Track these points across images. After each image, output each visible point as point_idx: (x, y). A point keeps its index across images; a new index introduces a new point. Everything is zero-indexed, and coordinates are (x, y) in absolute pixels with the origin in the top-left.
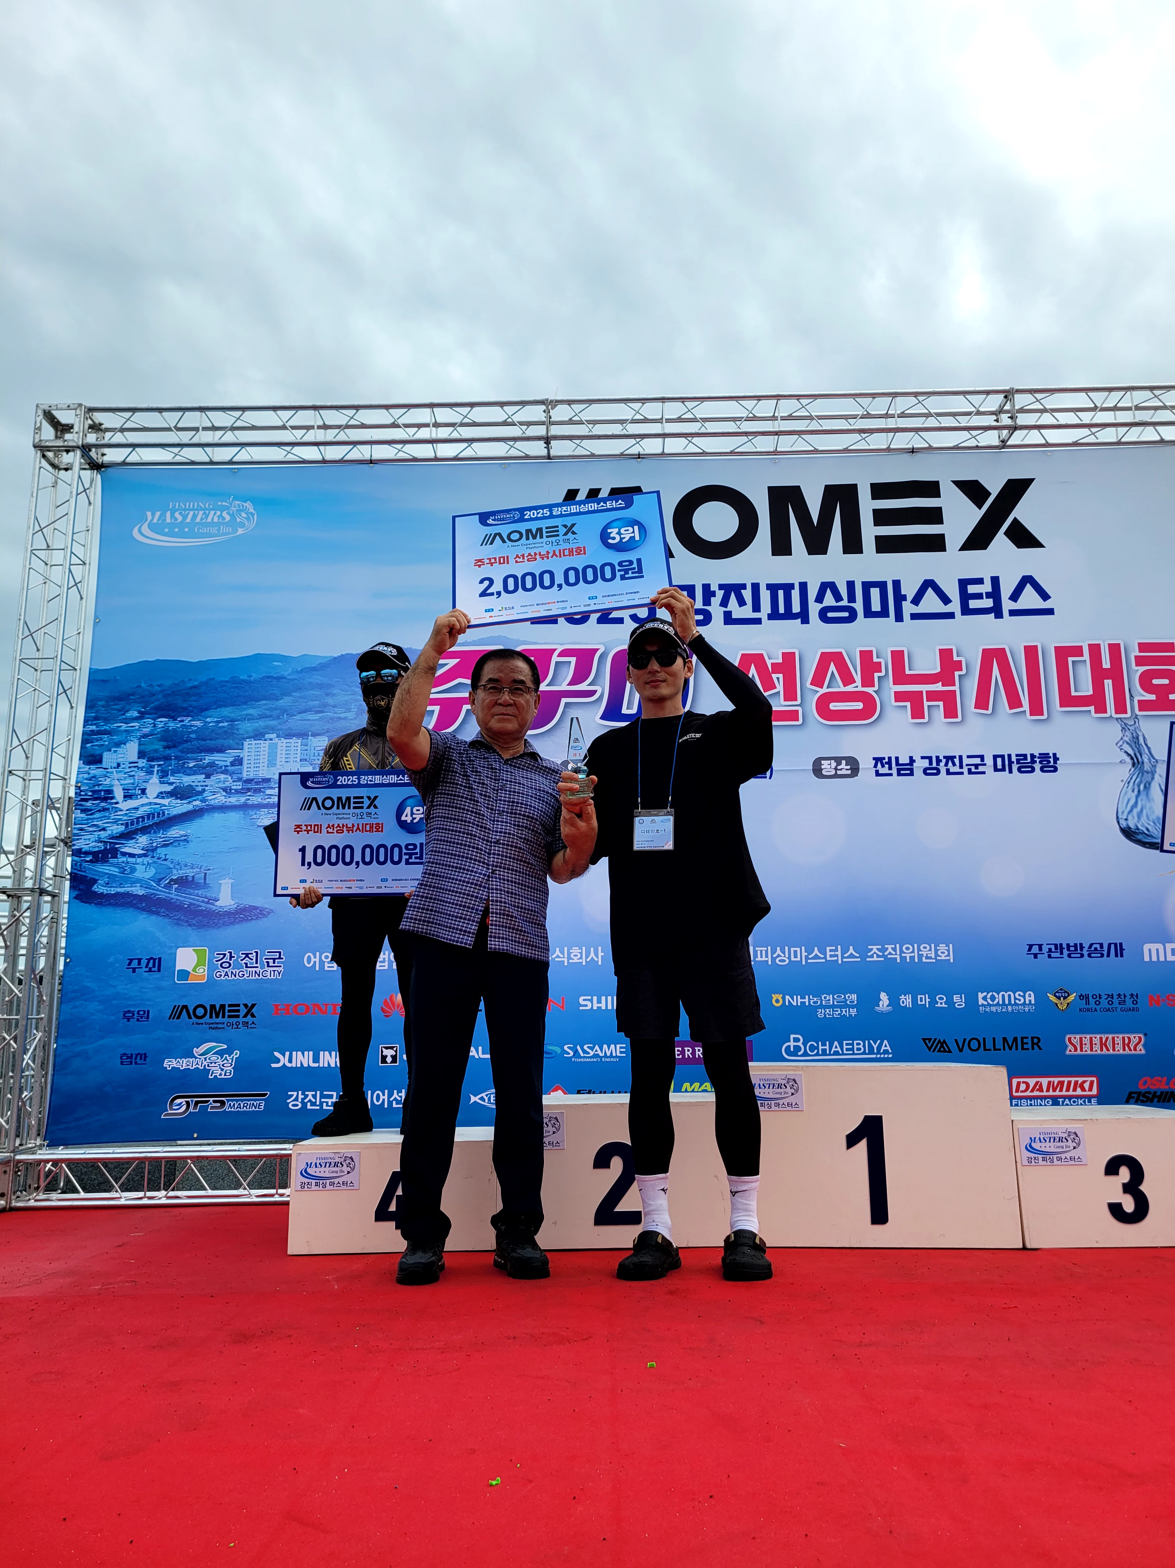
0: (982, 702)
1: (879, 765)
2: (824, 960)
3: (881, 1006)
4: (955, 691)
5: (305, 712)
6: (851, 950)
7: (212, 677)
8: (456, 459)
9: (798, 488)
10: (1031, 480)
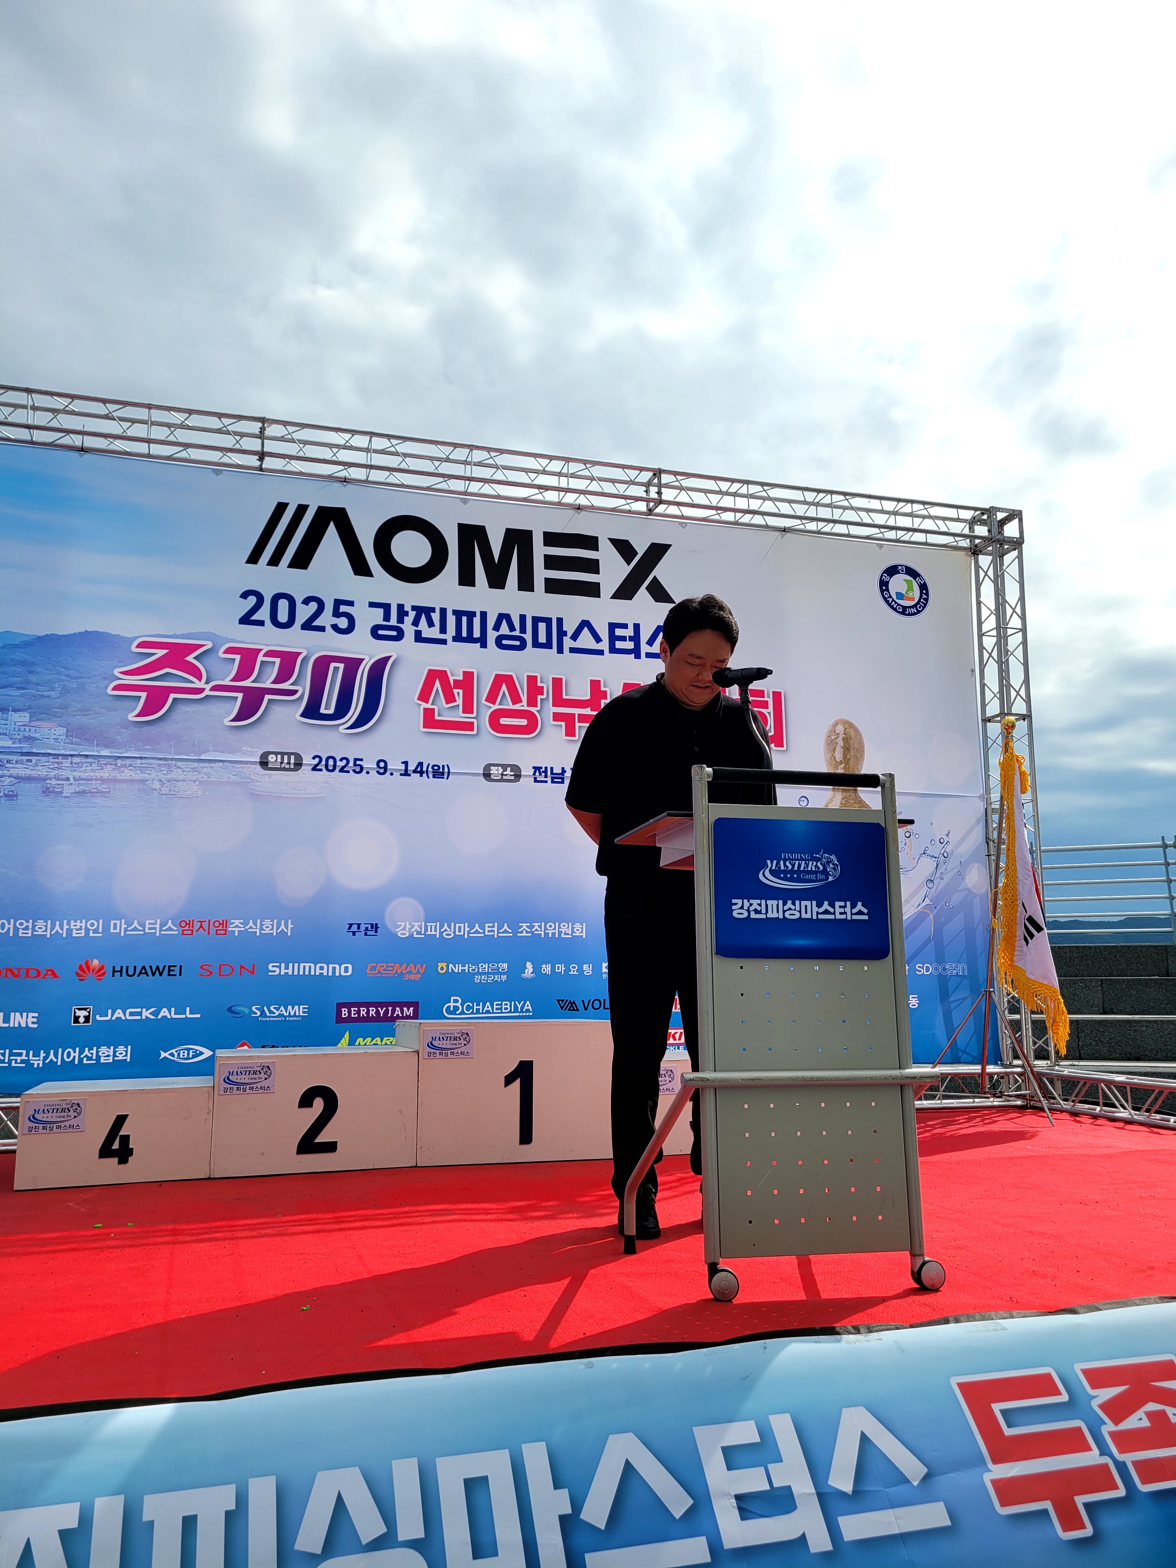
1: (537, 773)
2: (483, 935)
3: (526, 973)
6: (506, 927)
8: (169, 458)
9: (483, 528)
10: (670, 546)
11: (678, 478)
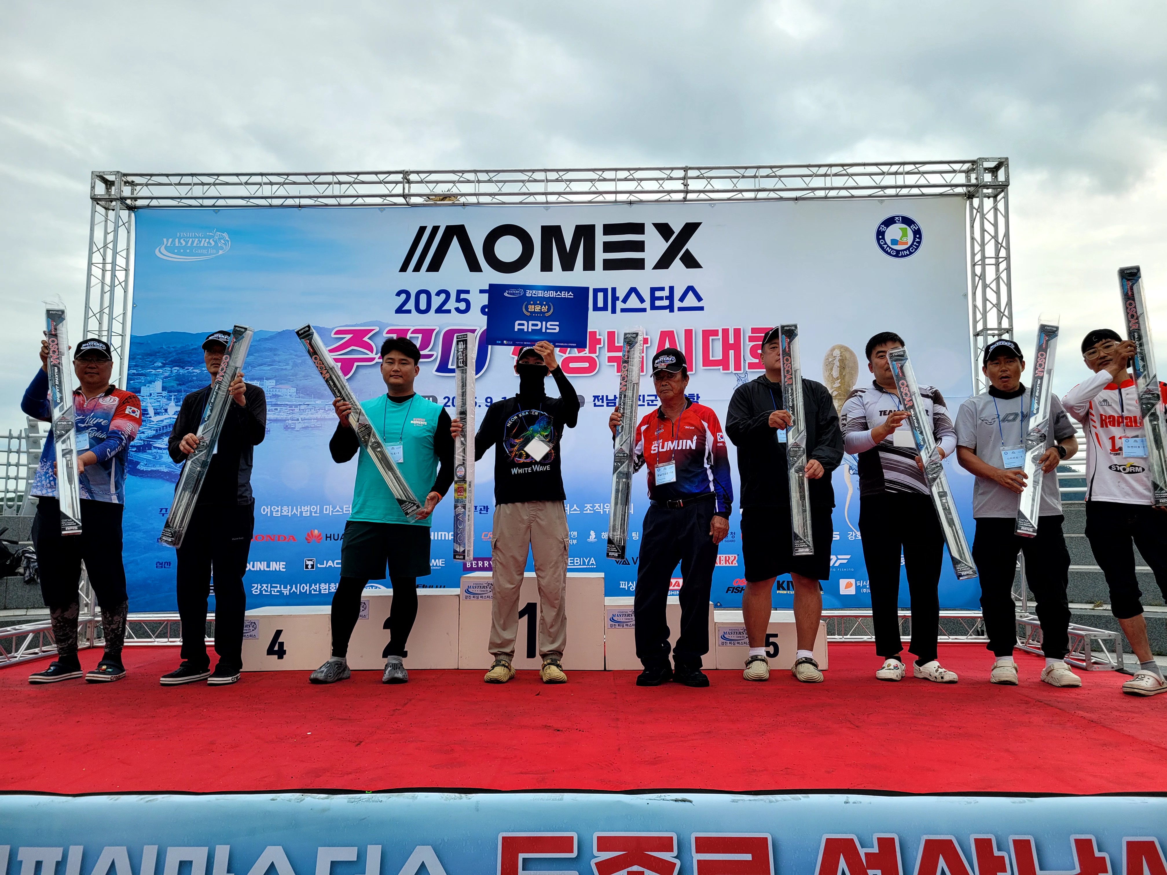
1: (596, 400)
3: (591, 538)
6: (575, 507)
8: (352, 205)
9: (559, 227)
10: (699, 224)
11: (703, 171)
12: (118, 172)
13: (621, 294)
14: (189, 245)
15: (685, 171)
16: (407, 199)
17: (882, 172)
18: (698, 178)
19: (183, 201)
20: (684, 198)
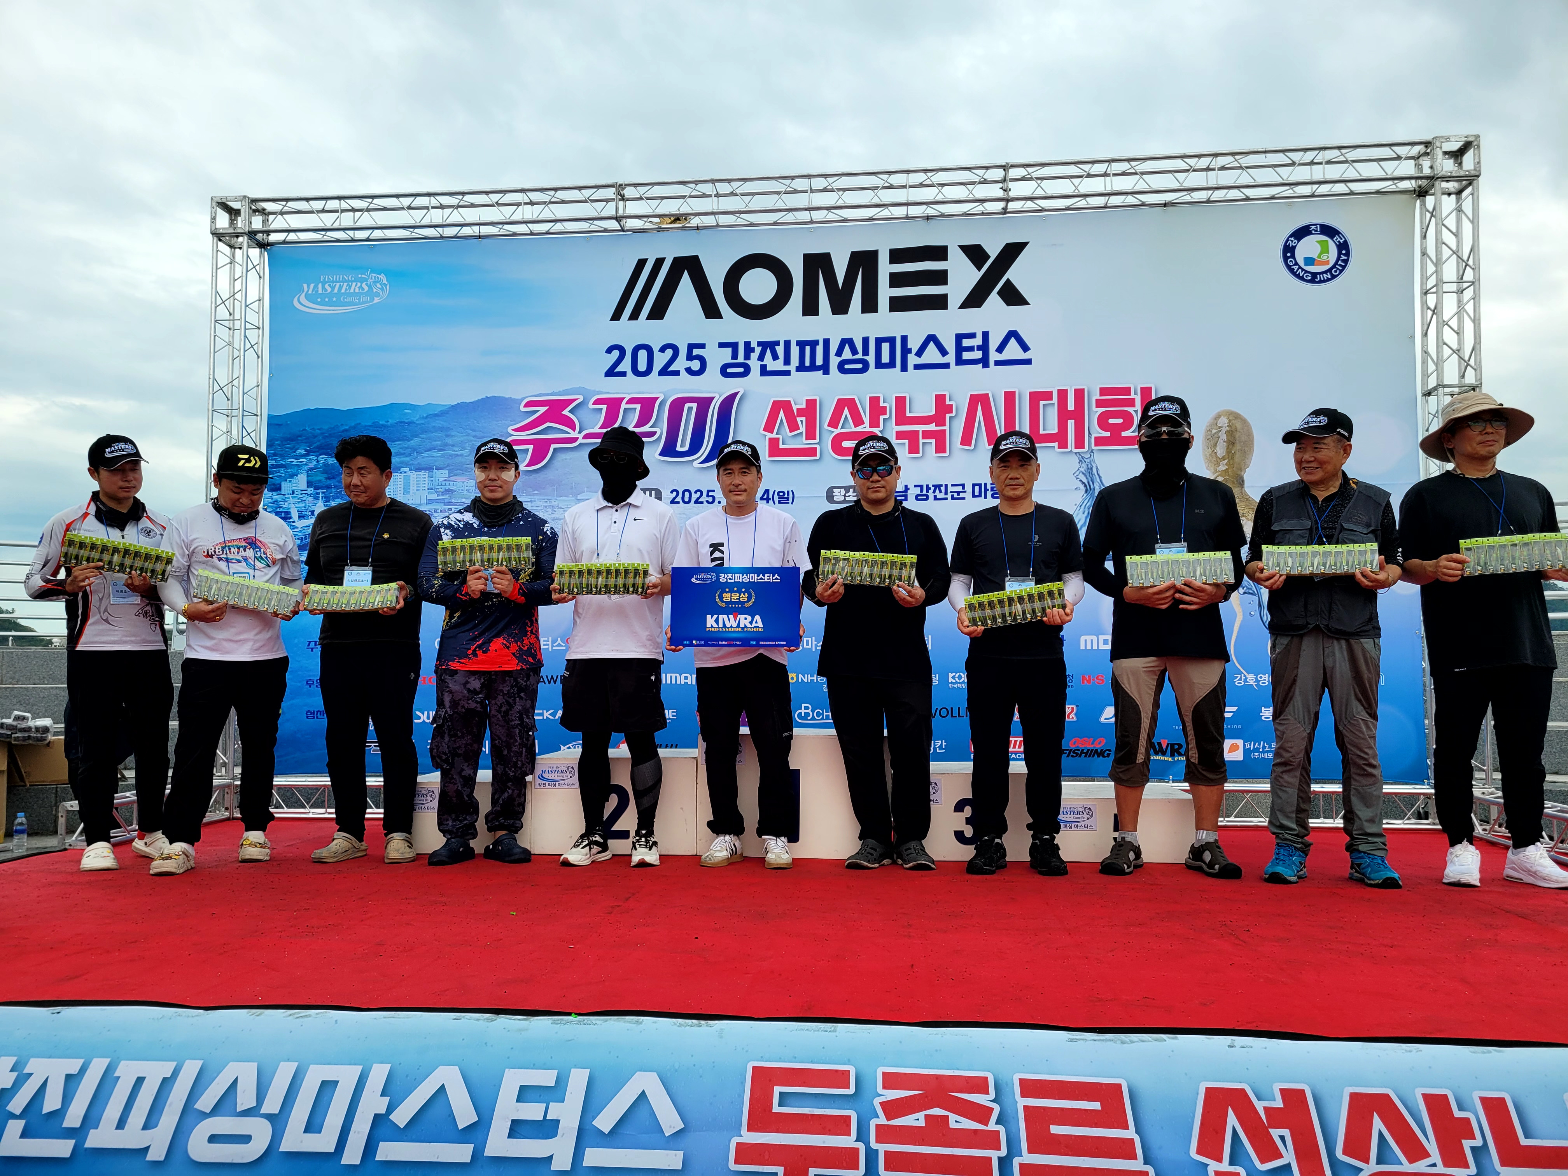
0: (966, 440)
4: (945, 430)
5: (430, 450)
7: (358, 422)
8: (548, 233)
9: (828, 255)
10: (1026, 244)
11: (1030, 170)
12: (245, 197)
13: (914, 344)
14: (336, 291)
15: (1004, 170)
16: (621, 223)
17: (1291, 162)
18: (1023, 179)
19: (329, 233)
20: (1003, 209)
